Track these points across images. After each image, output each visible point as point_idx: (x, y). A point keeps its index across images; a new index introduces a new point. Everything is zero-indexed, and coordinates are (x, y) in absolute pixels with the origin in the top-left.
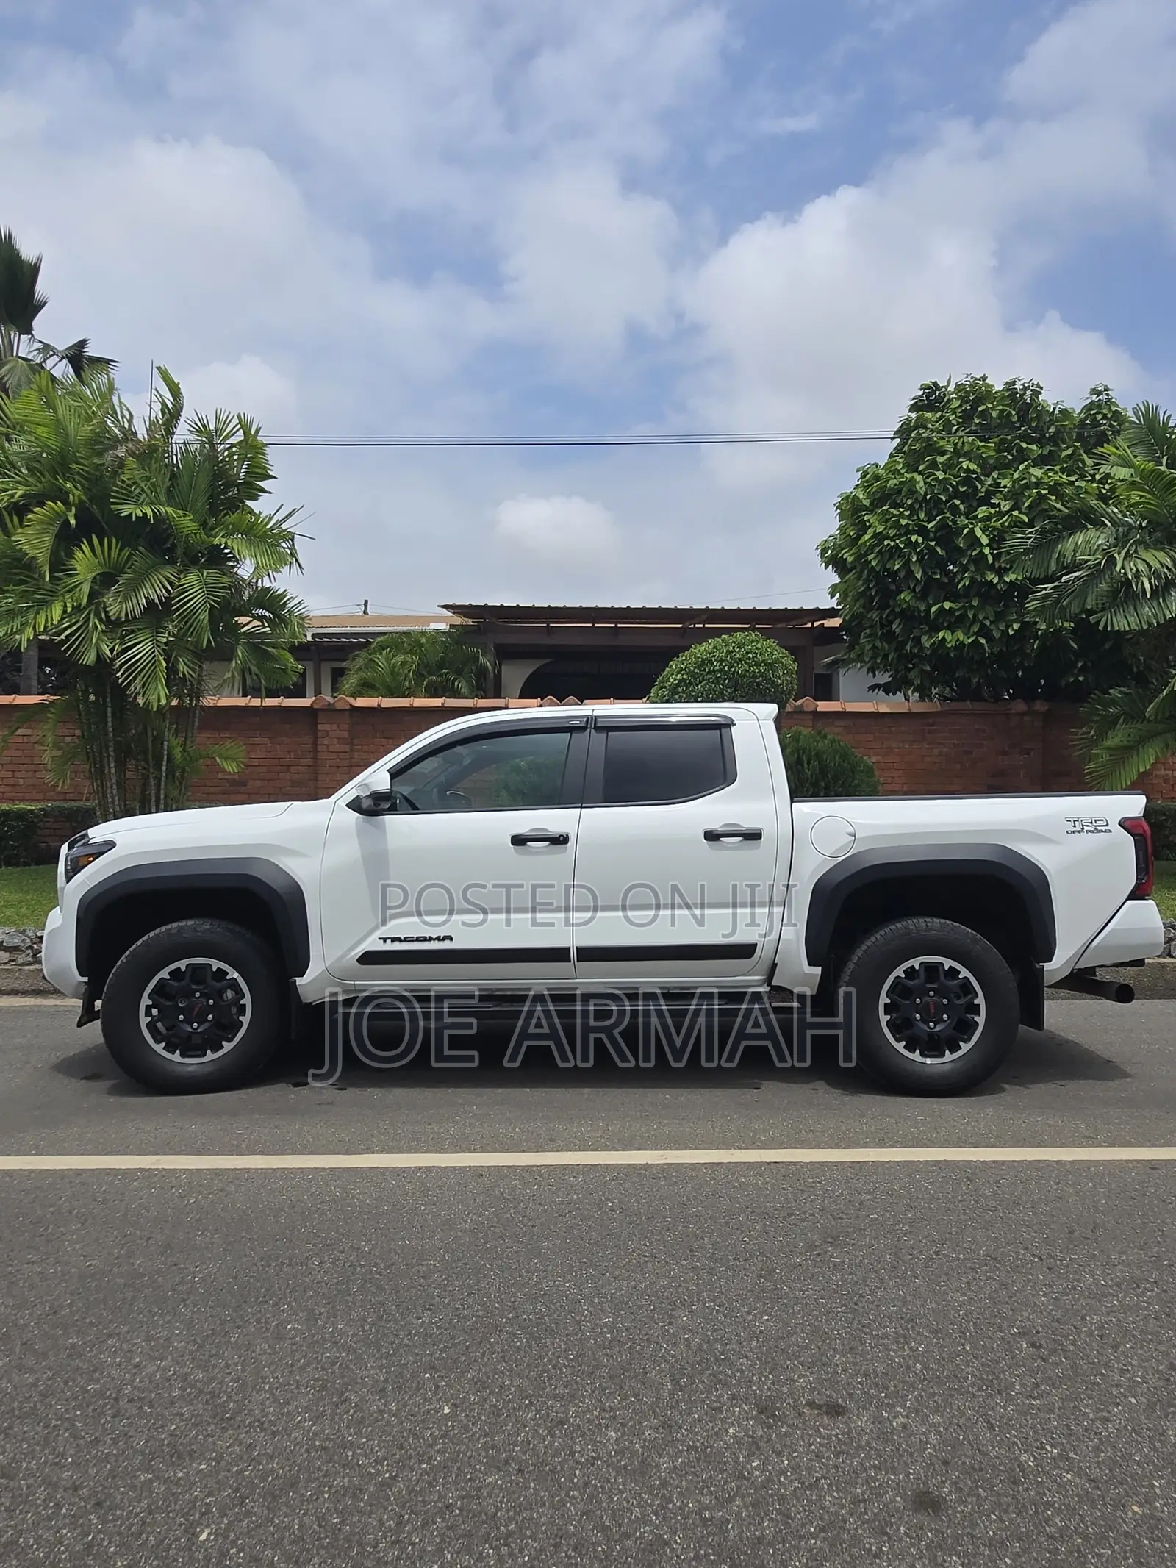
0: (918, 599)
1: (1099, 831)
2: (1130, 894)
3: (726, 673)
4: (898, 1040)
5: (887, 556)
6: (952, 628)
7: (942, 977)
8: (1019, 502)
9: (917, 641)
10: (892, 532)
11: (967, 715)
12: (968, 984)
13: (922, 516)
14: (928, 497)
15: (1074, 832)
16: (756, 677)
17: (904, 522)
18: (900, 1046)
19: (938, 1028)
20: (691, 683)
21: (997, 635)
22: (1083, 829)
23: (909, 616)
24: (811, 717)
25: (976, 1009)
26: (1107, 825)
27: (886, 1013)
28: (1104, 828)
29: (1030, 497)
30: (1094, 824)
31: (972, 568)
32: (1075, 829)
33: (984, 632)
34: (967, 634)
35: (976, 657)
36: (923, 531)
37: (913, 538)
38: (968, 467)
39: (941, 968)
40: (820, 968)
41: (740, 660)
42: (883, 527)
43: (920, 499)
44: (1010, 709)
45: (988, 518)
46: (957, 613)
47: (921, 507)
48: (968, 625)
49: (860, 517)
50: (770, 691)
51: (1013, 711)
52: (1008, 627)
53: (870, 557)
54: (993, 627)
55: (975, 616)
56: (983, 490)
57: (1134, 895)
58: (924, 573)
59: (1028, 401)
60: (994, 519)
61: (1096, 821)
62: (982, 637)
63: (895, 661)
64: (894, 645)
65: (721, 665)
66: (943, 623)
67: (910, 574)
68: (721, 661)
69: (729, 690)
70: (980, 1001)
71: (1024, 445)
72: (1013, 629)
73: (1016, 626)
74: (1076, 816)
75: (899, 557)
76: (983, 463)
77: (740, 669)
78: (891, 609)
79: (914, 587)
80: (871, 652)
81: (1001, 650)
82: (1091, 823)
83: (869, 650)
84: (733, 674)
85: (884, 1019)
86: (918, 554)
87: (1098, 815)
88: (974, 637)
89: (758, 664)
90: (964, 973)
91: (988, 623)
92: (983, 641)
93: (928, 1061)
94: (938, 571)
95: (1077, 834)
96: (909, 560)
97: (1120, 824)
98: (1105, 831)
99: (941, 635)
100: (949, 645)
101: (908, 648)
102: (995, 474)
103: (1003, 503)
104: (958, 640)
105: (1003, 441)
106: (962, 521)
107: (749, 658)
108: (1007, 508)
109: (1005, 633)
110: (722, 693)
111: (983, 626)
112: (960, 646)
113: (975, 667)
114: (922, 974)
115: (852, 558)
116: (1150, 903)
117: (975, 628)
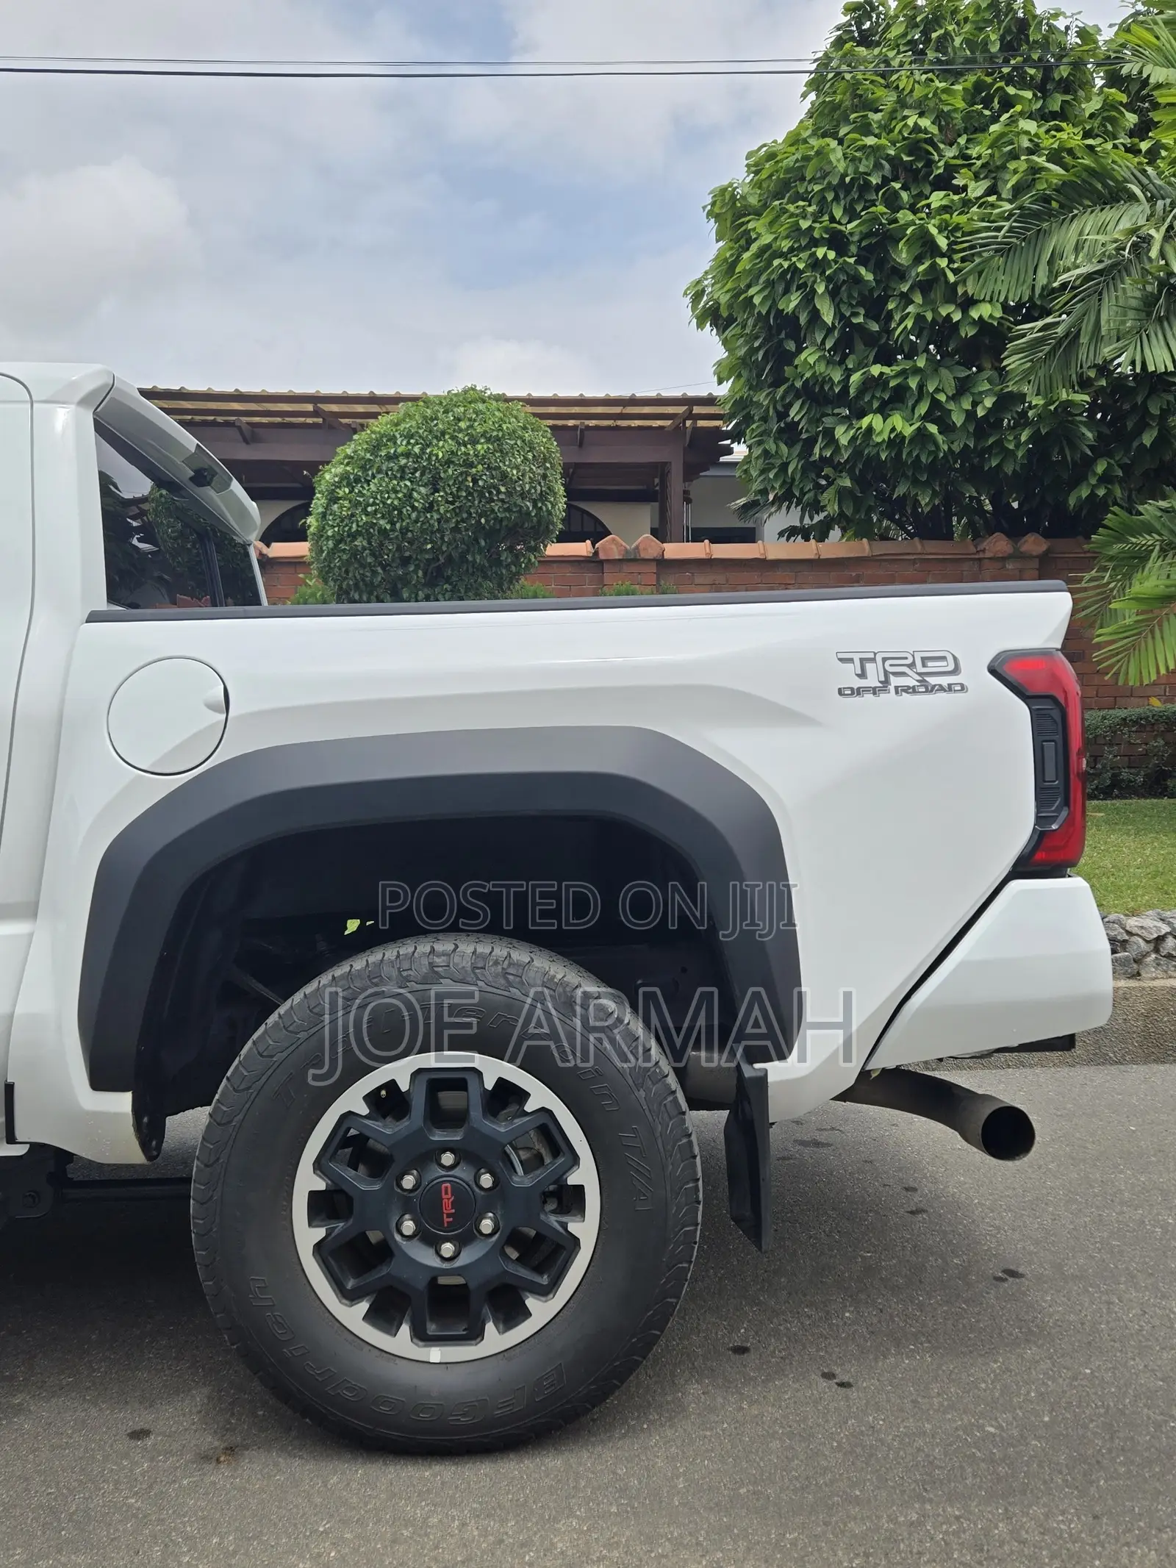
0: (829, 362)
1: (930, 689)
2: (1015, 865)
3: (417, 458)
4: (350, 1297)
5: (780, 289)
6: (884, 411)
7: (476, 1113)
8: (999, 183)
9: (829, 434)
10: (785, 245)
11: (914, 561)
12: (552, 1127)
13: (838, 213)
14: (848, 179)
15: (858, 692)
16: (472, 465)
17: (805, 224)
18: (353, 1316)
19: (467, 1257)
20: (357, 480)
21: (958, 419)
22: (886, 682)
23: (817, 395)
24: (653, 568)
25: (572, 1200)
26: (956, 671)
27: (312, 1221)
28: (944, 681)
29: (1015, 172)
30: (920, 669)
31: (918, 299)
32: (863, 683)
33: (937, 414)
34: (909, 420)
35: (923, 459)
36: (837, 241)
37: (820, 252)
38: (916, 123)
39: (473, 1085)
40: (128, 1096)
41: (443, 433)
42: (773, 236)
43: (835, 182)
44: (984, 551)
45: (946, 209)
46: (892, 384)
47: (836, 199)
48: (910, 404)
49: (743, 224)
50: (499, 492)
51: (988, 555)
52: (975, 404)
53: (752, 291)
54: (951, 406)
55: (921, 387)
56: (941, 163)
57: (1025, 867)
58: (839, 315)
59: (1020, 15)
60: (956, 213)
61: (924, 660)
62: (933, 422)
63: (798, 477)
64: (797, 449)
65: (408, 443)
66: (870, 402)
67: (815, 316)
68: (409, 436)
69: (423, 490)
70: (585, 1175)
71: (1011, 90)
72: (984, 407)
73: (988, 402)
74: (868, 647)
75: (798, 288)
76: (942, 118)
77: (440, 450)
78: (790, 383)
79: (823, 342)
80: (760, 461)
81: (966, 446)
82: (912, 665)
83: (757, 458)
84: (429, 459)
85: (307, 1236)
86: (829, 280)
87: (933, 647)
88: (919, 424)
89: (474, 442)
90: (540, 1096)
91: (942, 398)
92: (933, 429)
93: (435, 1354)
94: (862, 311)
95: (869, 697)
96: (814, 291)
97: (993, 671)
98: (950, 688)
99: (865, 422)
100: (879, 439)
101: (817, 450)
102: (962, 141)
103: (972, 185)
104: (893, 429)
105: (979, 86)
106: (904, 216)
107: (460, 430)
108: (979, 193)
109: (970, 415)
110: (411, 496)
111: (935, 404)
112: (896, 442)
113: (924, 478)
114: (419, 1103)
115: (728, 296)
116: (1074, 886)
117: (923, 409)
